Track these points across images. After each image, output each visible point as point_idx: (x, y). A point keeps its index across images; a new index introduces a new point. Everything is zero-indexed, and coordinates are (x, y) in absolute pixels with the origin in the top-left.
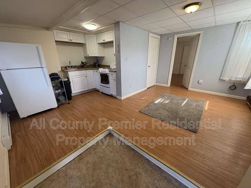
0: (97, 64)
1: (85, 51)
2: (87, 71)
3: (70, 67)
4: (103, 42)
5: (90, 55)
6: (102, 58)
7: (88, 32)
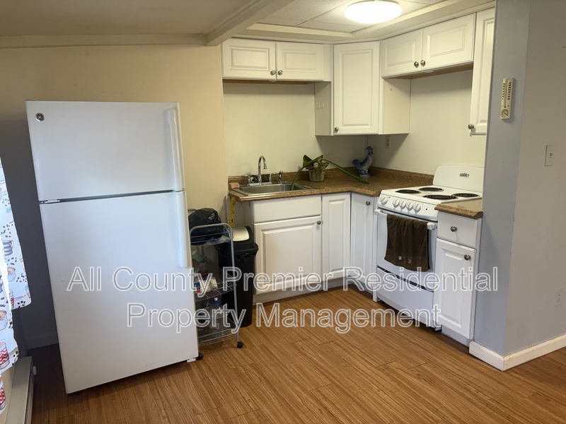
0: (365, 168)
1: (325, 112)
2: (326, 198)
3: (260, 179)
4: (413, 69)
5: (344, 130)
6: (393, 142)
7: (350, 36)
